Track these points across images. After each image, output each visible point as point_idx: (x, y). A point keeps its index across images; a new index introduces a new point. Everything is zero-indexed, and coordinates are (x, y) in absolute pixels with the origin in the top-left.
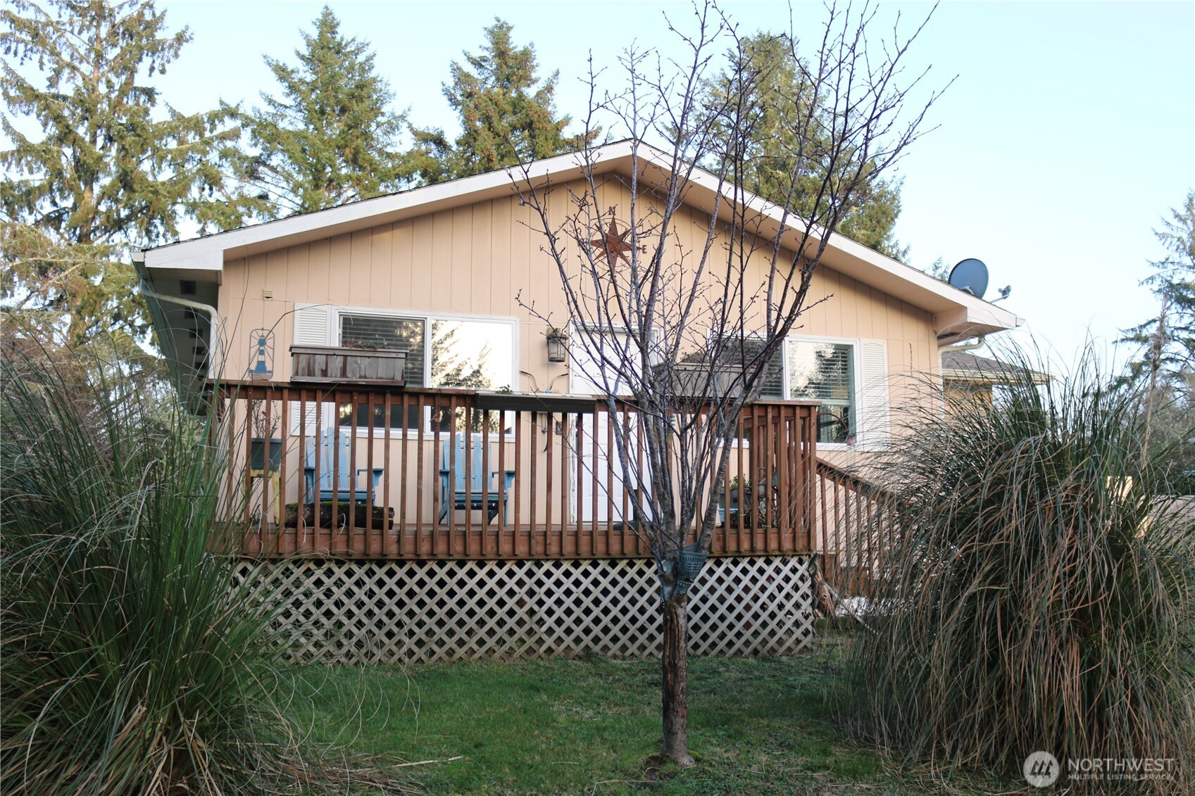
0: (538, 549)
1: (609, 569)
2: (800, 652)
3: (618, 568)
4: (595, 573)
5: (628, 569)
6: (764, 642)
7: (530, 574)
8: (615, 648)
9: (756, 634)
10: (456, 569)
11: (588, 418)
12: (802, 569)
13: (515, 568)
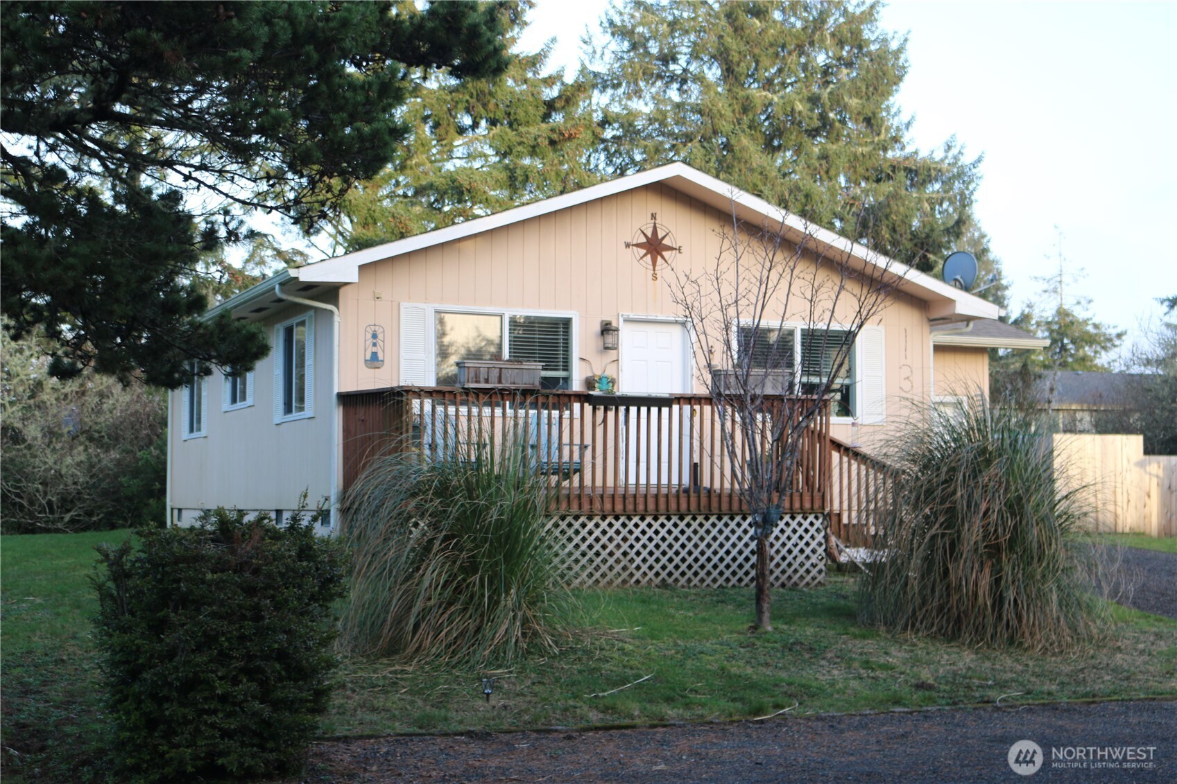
0: (630, 507)
1: (678, 522)
2: (816, 586)
3: (685, 522)
4: (669, 525)
5: (692, 522)
6: (790, 578)
7: (624, 525)
8: (683, 581)
9: (783, 572)
10: (573, 522)
11: (665, 410)
12: (818, 524)
13: (613, 521)
